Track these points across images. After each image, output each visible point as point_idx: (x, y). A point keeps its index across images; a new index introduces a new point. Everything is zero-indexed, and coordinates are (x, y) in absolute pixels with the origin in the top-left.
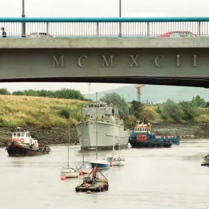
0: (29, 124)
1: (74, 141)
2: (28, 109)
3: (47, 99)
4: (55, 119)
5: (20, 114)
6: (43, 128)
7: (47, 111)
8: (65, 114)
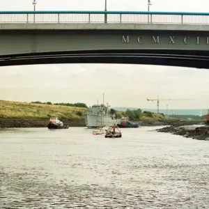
0: (63, 118)
1: (85, 126)
2: (62, 111)
3: (70, 107)
4: (75, 116)
5: (58, 113)
6: (69, 120)
7: (71, 112)
8: (79, 114)
